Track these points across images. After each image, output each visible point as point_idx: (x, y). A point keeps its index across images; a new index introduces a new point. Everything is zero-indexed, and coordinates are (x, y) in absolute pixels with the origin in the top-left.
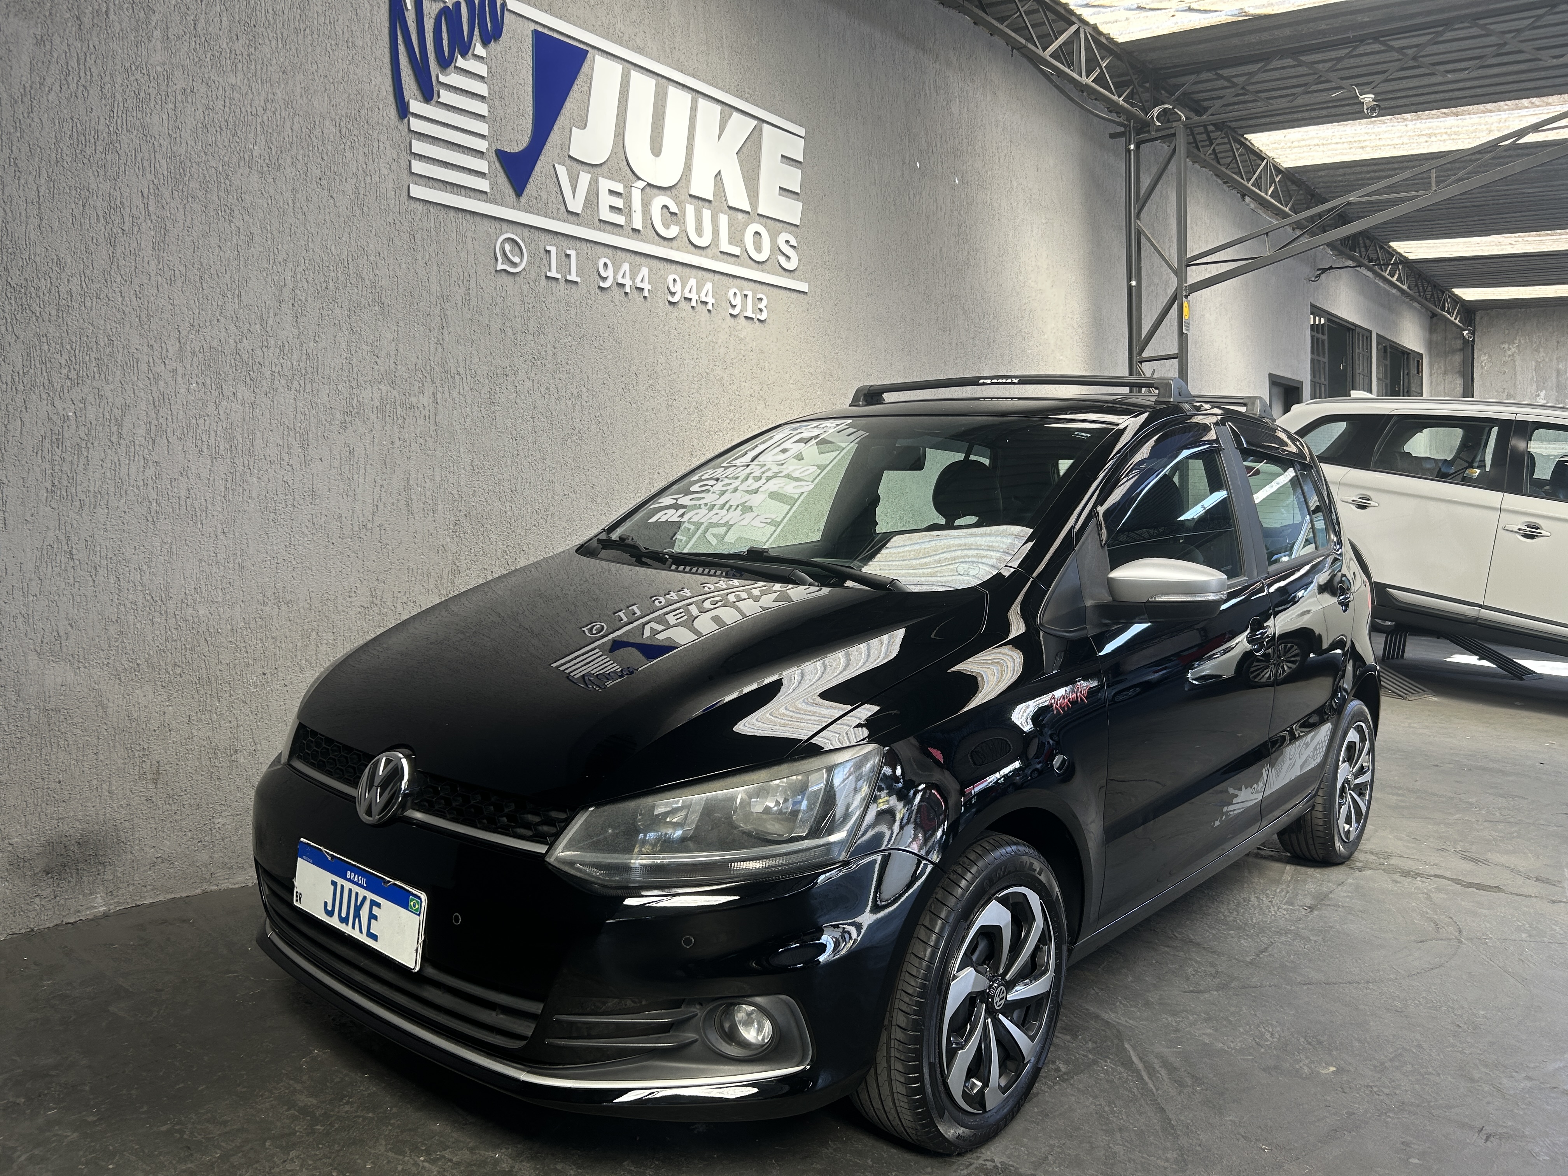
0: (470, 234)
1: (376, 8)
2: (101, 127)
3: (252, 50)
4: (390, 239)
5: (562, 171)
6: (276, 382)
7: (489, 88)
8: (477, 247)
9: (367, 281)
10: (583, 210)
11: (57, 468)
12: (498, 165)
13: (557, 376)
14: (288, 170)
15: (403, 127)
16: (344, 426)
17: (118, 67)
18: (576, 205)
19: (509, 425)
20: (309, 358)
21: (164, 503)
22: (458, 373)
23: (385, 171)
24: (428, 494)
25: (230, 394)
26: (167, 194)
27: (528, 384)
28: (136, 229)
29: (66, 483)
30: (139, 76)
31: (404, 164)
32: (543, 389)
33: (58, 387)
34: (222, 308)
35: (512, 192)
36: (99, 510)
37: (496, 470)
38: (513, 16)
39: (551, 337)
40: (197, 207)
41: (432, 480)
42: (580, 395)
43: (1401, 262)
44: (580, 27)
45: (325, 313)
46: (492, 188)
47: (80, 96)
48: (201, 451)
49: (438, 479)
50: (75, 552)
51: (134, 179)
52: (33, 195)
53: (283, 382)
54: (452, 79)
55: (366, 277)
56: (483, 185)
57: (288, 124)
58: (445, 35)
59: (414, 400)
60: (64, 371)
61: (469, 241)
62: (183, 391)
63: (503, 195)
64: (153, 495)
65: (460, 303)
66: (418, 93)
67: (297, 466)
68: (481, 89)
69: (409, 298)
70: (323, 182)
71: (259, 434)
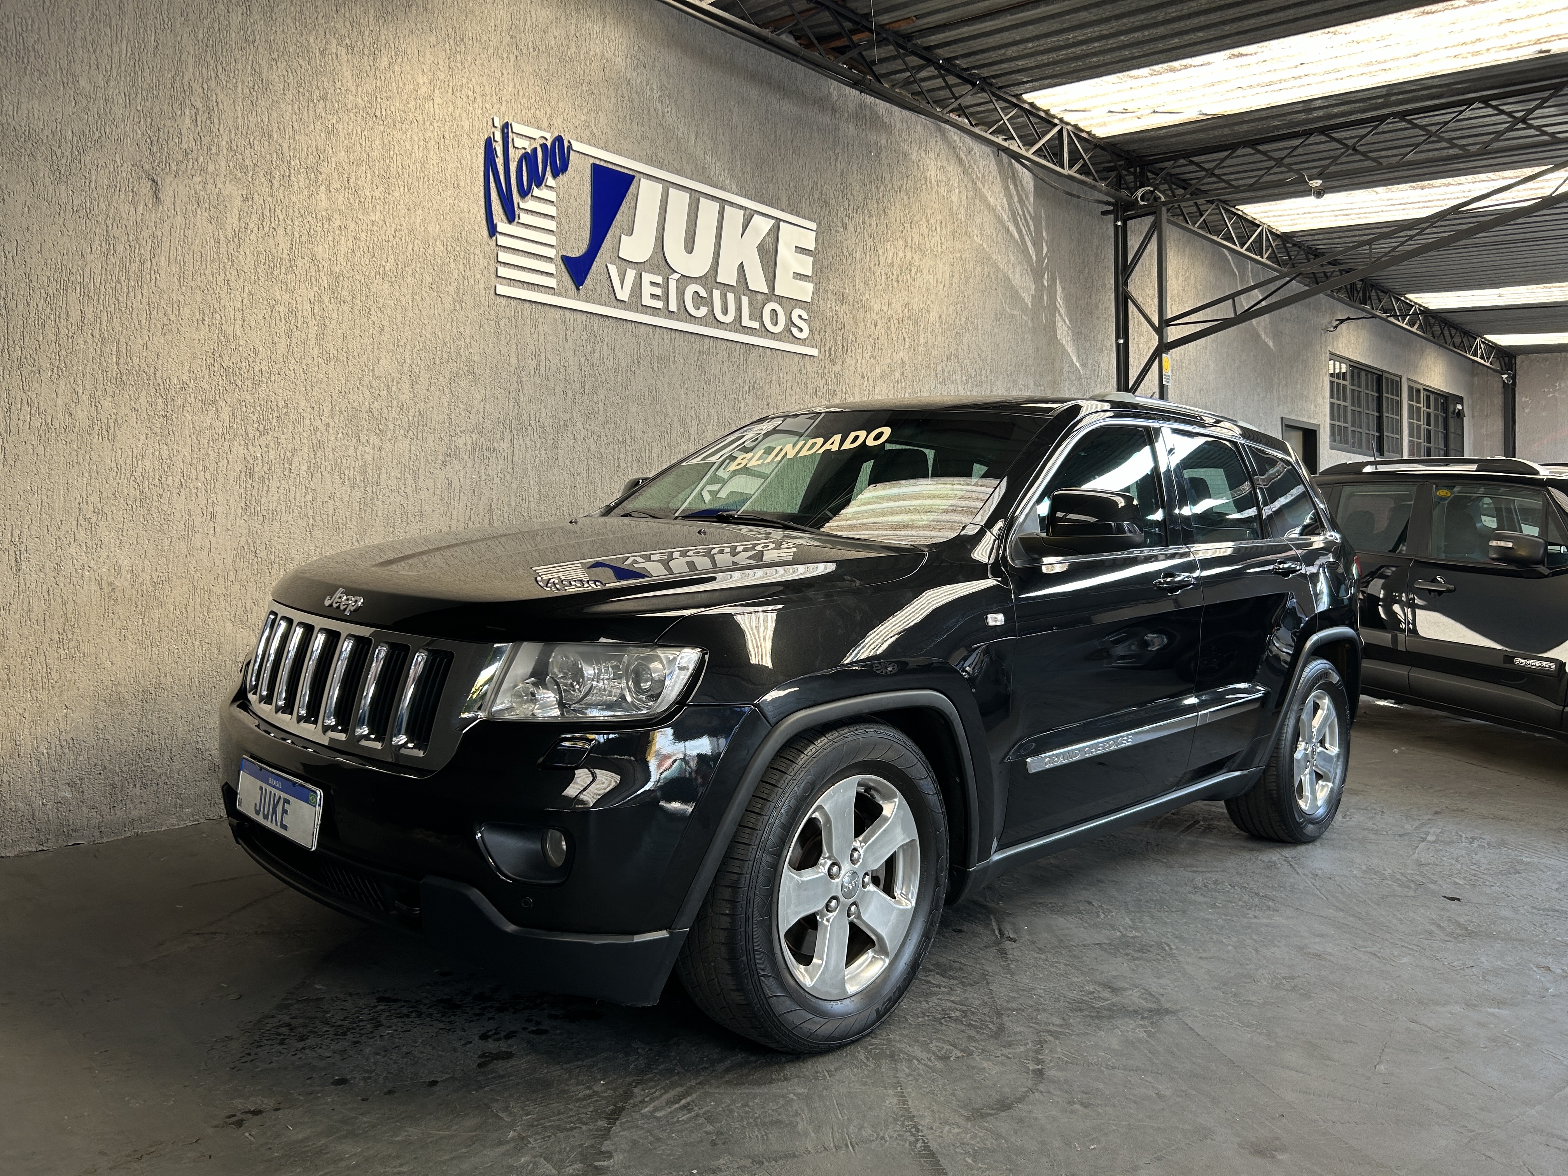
0: (541, 320)
1: (475, 158)
2: (284, 256)
3: (387, 195)
4: (481, 326)
5: (613, 269)
6: (397, 432)
7: (558, 209)
8: (546, 330)
9: (464, 358)
10: (629, 298)
11: (249, 493)
12: (563, 267)
13: (607, 426)
14: (409, 278)
15: (492, 243)
16: (444, 464)
17: (297, 214)
18: (623, 294)
19: (569, 464)
20: (420, 414)
21: (318, 518)
22: (530, 425)
23: (478, 276)
24: (506, 516)
25: (365, 441)
26: (326, 300)
27: (584, 432)
28: (305, 325)
29: (254, 504)
30: (310, 219)
31: (493, 270)
32: (595, 437)
33: (251, 436)
34: (361, 379)
35: (573, 287)
36: (275, 523)
37: (557, 498)
38: (577, 154)
39: (602, 397)
40: (346, 308)
41: (509, 505)
42: (624, 441)
43: (1422, 312)
44: (629, 158)
45: (432, 381)
46: (558, 285)
47: (270, 234)
48: (344, 482)
49: (513, 504)
50: (258, 551)
51: (305, 291)
52: (239, 305)
53: (402, 432)
54: (529, 204)
55: (463, 355)
56: (552, 282)
57: (410, 246)
58: (525, 173)
59: (496, 444)
60: (256, 425)
61: (540, 326)
62: (333, 439)
63: (566, 290)
64: (311, 513)
65: (532, 372)
66: (504, 217)
67: (410, 493)
68: (551, 210)
69: (494, 369)
70: (435, 286)
71: (384, 470)
